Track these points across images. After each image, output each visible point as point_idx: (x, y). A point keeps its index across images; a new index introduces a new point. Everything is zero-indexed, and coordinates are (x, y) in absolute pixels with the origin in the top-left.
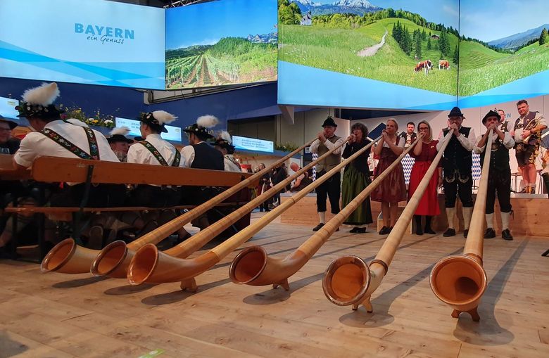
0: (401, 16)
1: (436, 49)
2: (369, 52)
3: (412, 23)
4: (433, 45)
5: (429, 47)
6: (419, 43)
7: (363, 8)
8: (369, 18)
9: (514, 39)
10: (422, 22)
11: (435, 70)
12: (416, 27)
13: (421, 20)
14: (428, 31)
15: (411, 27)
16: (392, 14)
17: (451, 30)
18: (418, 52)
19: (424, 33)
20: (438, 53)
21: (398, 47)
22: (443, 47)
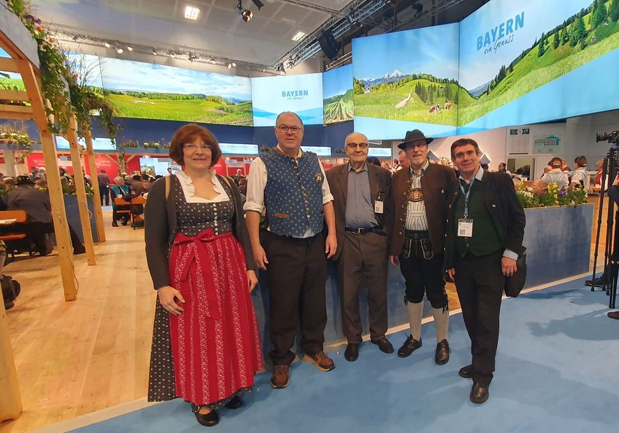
0: (420, 78)
1: (443, 96)
2: (401, 104)
3: (427, 81)
4: (441, 94)
5: (438, 96)
6: (431, 93)
7: (398, 77)
8: (401, 82)
9: (478, 89)
10: (434, 79)
11: (442, 110)
12: (430, 83)
13: (433, 78)
14: (437, 85)
15: (426, 84)
16: (415, 78)
17: (453, 82)
18: (431, 100)
19: (435, 86)
20: (444, 99)
21: (419, 99)
22: (447, 94)
